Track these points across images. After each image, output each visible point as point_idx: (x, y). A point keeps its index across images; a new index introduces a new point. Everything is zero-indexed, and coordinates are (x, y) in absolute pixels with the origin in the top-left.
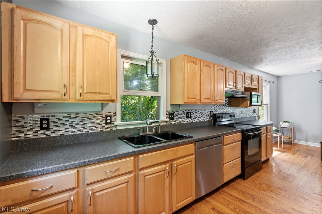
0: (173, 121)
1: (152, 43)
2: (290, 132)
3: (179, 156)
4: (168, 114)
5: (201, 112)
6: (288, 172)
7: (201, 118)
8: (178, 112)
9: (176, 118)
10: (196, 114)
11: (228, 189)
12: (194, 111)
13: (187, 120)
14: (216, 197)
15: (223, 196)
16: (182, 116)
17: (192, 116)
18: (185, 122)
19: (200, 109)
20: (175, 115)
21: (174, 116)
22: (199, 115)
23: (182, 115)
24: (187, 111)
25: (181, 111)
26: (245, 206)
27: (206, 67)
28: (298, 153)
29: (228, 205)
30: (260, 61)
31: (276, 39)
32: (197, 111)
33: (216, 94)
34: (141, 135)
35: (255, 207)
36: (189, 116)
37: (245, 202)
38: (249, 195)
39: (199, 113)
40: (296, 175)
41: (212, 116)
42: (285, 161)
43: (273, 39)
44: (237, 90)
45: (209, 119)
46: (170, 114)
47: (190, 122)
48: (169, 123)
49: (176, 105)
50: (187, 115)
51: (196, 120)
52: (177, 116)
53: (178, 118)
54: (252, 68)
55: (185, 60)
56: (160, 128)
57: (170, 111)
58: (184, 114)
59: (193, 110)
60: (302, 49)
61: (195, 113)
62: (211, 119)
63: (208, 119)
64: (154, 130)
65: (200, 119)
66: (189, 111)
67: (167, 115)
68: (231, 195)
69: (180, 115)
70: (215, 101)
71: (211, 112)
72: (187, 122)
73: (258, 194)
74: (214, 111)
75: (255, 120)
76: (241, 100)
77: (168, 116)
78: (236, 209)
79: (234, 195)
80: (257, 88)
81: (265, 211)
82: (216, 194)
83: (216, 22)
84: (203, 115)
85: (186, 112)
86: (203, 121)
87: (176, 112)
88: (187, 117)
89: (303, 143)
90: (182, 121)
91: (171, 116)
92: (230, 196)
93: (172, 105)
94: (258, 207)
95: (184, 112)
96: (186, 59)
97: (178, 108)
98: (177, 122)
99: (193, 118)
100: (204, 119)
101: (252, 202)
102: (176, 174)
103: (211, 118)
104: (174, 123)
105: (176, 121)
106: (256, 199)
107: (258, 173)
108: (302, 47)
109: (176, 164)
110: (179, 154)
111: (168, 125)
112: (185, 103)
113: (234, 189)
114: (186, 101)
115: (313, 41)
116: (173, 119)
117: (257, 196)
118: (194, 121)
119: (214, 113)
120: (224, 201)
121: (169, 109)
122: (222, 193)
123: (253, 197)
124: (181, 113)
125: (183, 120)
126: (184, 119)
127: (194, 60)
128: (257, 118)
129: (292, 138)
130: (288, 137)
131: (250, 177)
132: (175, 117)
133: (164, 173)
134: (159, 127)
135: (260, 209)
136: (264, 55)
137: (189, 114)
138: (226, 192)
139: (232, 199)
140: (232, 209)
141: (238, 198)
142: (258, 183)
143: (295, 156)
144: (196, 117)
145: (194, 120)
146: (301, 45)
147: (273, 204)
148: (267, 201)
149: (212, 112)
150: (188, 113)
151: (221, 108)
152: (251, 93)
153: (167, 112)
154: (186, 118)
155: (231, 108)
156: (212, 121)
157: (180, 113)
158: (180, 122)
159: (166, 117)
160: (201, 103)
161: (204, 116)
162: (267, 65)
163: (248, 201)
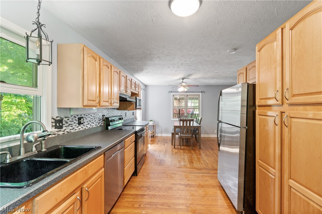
0: (61, 131)
1: (39, 10)
2: (153, 128)
3: (90, 176)
4: (54, 121)
5: (94, 117)
6: (160, 159)
7: (94, 123)
8: (68, 118)
9: (65, 126)
10: (89, 119)
11: (127, 190)
12: (87, 116)
13: (80, 127)
14: (120, 204)
15: (126, 200)
16: (72, 123)
17: (85, 122)
18: (76, 130)
19: (93, 113)
20: (64, 122)
21: (62, 124)
22: (92, 120)
23: (73, 121)
24: (79, 116)
25: (71, 116)
26: (146, 198)
27: (105, 66)
28: (160, 143)
29: (133, 205)
30: (142, 70)
31: (159, 57)
32: (90, 116)
33: (112, 98)
34: (8, 162)
35: (153, 195)
36: (82, 122)
37: (145, 195)
38: (145, 187)
39: (92, 117)
40: (165, 159)
41: (104, 120)
42: (155, 151)
43: (157, 56)
44: (127, 94)
45: (102, 123)
46: (56, 121)
47: (82, 129)
48: (55, 134)
49: (66, 109)
50: (79, 121)
51: (89, 126)
52: (67, 123)
53: (68, 126)
54: (132, 75)
55: (85, 52)
56: (45, 143)
57: (57, 117)
58: (75, 120)
59: (86, 114)
60: (168, 69)
61: (88, 117)
62: (103, 124)
63: (100, 124)
64: (34, 149)
65: (93, 125)
66: (81, 116)
67: (52, 122)
68: (132, 195)
69: (70, 121)
70: (112, 104)
71: (103, 116)
72: (79, 130)
73: (150, 183)
74: (105, 114)
75: (134, 121)
76: (128, 104)
77: (54, 125)
78: (140, 205)
79: (134, 193)
80: (137, 93)
81: (159, 195)
82: (119, 201)
83: (125, 23)
84: (95, 119)
85: (77, 117)
86: (96, 126)
87: (66, 118)
88: (80, 123)
89: (159, 135)
90: (72, 129)
91: (58, 123)
92: (131, 197)
93: (59, 109)
94: (154, 194)
95: (76, 118)
96: (87, 51)
97: (69, 112)
98: (66, 132)
99: (85, 124)
100: (97, 124)
101: (149, 192)
102: (87, 201)
103: (103, 122)
104: (63, 132)
105: (65, 130)
106: (151, 189)
107: (143, 166)
108: (169, 67)
109: (87, 187)
110: (90, 173)
111: (54, 137)
112: (84, 106)
113: (132, 188)
114: (85, 104)
115: (175, 65)
116: (61, 127)
117: (150, 185)
118: (87, 128)
119: (106, 116)
120: (128, 204)
121: (56, 115)
122: (124, 197)
123: (148, 188)
124: (72, 119)
125: (74, 128)
126: (75, 126)
127: (95, 55)
128: (135, 120)
129: (155, 133)
130: (152, 132)
131: (140, 172)
132: (64, 124)
133: (74, 207)
134: (43, 142)
135: (156, 195)
136: (146, 67)
137: (82, 119)
138: (126, 194)
139: (134, 198)
140: (138, 208)
141: (138, 195)
142: (146, 174)
143: (159, 145)
144: (89, 122)
145: (87, 126)
146: (169, 66)
147: (162, 186)
148: (157, 186)
149: (105, 116)
150: (80, 119)
151: (112, 111)
152: (136, 98)
153: (52, 119)
154: (77, 125)
155: (119, 111)
156: (104, 125)
157: (70, 119)
158: (71, 131)
159: (51, 126)
160: (100, 106)
161: (97, 120)
162: (144, 75)
163: (146, 193)
